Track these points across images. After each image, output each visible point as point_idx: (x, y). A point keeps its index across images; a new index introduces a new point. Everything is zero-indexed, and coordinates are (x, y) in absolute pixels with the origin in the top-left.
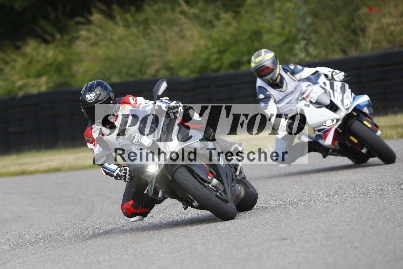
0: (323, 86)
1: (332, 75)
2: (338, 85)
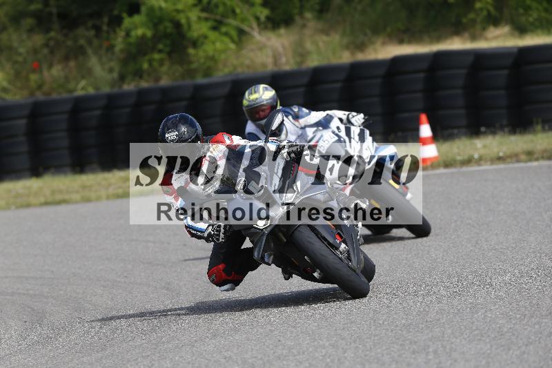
0: (337, 132)
1: (348, 119)
2: (355, 131)
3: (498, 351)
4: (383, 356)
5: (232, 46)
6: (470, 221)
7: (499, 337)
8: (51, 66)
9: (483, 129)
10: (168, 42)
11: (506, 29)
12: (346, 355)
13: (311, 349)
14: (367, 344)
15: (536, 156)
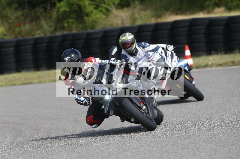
0: (161, 54)
1: (166, 48)
2: (169, 53)
3: (220, 148)
4: (169, 150)
5: (104, 16)
6: (207, 92)
7: (220, 142)
8: (24, 24)
9: (213, 52)
10: (75, 14)
11: (223, 9)
12: (153, 150)
13: (138, 147)
14: (162, 145)
15: (236, 64)
